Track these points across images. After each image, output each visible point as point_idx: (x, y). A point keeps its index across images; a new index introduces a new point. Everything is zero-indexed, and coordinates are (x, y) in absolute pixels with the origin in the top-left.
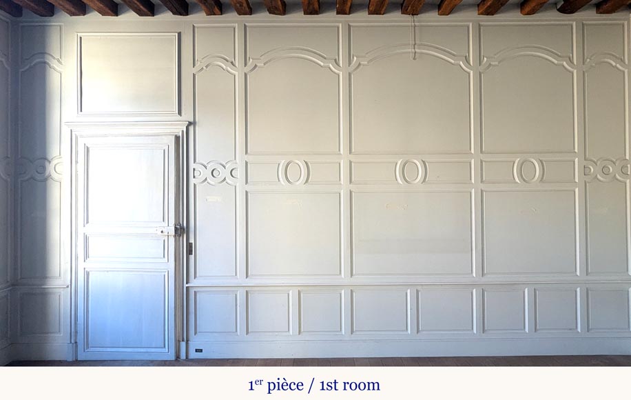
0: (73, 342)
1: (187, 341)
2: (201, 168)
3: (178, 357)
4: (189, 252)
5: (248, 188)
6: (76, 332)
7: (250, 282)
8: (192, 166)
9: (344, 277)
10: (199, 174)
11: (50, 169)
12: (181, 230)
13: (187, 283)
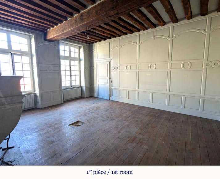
1: (111, 97)
2: (113, 67)
3: (110, 99)
4: (111, 82)
5: (120, 71)
7: (120, 88)
8: (112, 67)
9: (137, 89)
10: (113, 68)
11: (94, 68)
12: (110, 78)
13: (111, 87)
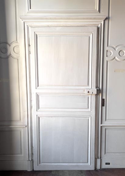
0: (30, 159)
1: (101, 158)
2: (112, 50)
3: (95, 168)
4: (103, 105)
6: (32, 154)
8: (106, 48)
10: (110, 54)
12: (99, 91)
13: (101, 124)
